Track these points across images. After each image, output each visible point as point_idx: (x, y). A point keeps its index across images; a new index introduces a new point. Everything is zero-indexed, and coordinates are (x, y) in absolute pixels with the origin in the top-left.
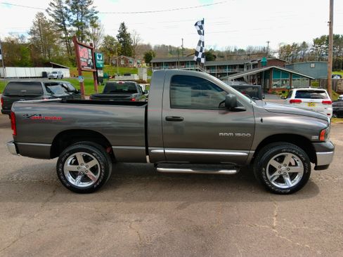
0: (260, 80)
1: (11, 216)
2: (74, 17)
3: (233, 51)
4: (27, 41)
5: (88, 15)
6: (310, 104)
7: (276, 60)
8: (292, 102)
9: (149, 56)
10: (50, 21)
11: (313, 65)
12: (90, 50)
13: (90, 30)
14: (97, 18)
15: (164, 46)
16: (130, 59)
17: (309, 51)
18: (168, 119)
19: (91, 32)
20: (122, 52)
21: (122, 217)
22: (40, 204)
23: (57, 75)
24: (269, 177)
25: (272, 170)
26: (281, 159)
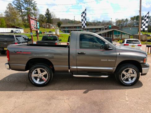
0: (108, 35)
1: (8, 98)
2: (25, 6)
3: (96, 22)
4: (4, 16)
5: (32, 5)
6: (133, 46)
7: (115, 26)
8: (125, 45)
9: (59, 24)
10: (15, 7)
11: (130, 29)
12: (35, 21)
13: (33, 11)
14: (36, 6)
15: (66, 19)
16: (51, 25)
17: (129, 22)
18: (78, 53)
19: (33, 12)
20: (47, 22)
21: (60, 97)
22: (21, 92)
23: (18, 31)
24: (123, 79)
25: (124, 76)
26: (127, 71)
